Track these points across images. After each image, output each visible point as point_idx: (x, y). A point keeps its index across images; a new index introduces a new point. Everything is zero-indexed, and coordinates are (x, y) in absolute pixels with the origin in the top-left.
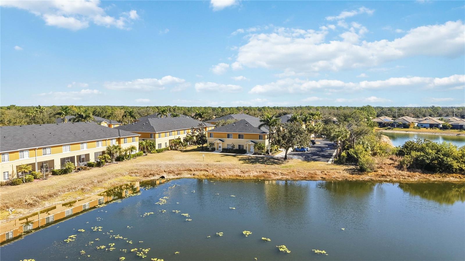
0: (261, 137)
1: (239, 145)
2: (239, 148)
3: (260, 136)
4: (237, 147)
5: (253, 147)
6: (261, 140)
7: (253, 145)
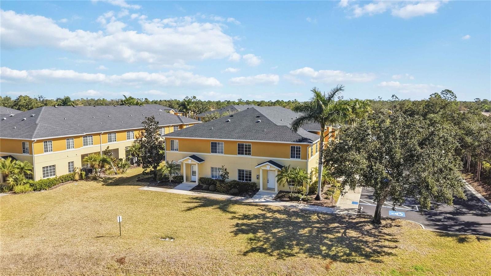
0: (295, 152)
1: (239, 171)
2: (239, 176)
3: (293, 148)
4: (233, 176)
5: (277, 179)
6: (295, 159)
7: (276, 173)
